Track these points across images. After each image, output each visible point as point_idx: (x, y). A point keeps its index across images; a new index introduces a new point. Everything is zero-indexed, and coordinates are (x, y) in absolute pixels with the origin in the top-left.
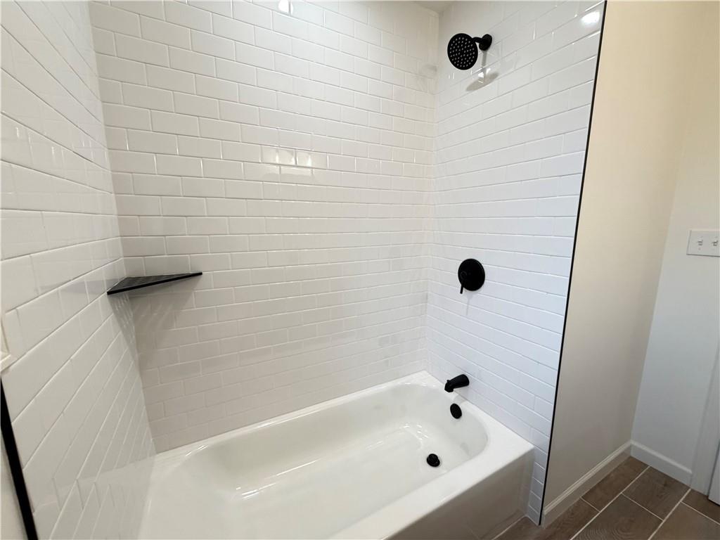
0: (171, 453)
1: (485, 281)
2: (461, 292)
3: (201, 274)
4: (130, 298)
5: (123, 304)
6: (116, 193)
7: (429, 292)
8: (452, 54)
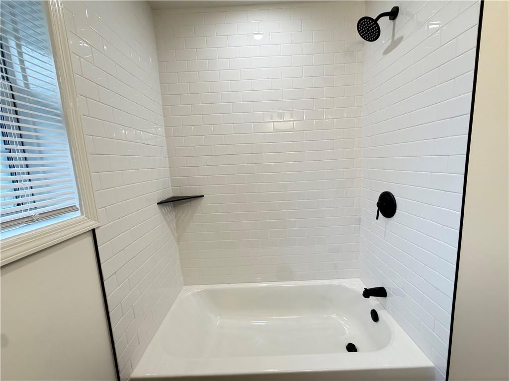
0: (190, 287)
1: (397, 211)
2: (377, 218)
3: (203, 196)
4: (174, 207)
5: (168, 209)
6: (169, 157)
7: (362, 217)
8: (362, 33)
